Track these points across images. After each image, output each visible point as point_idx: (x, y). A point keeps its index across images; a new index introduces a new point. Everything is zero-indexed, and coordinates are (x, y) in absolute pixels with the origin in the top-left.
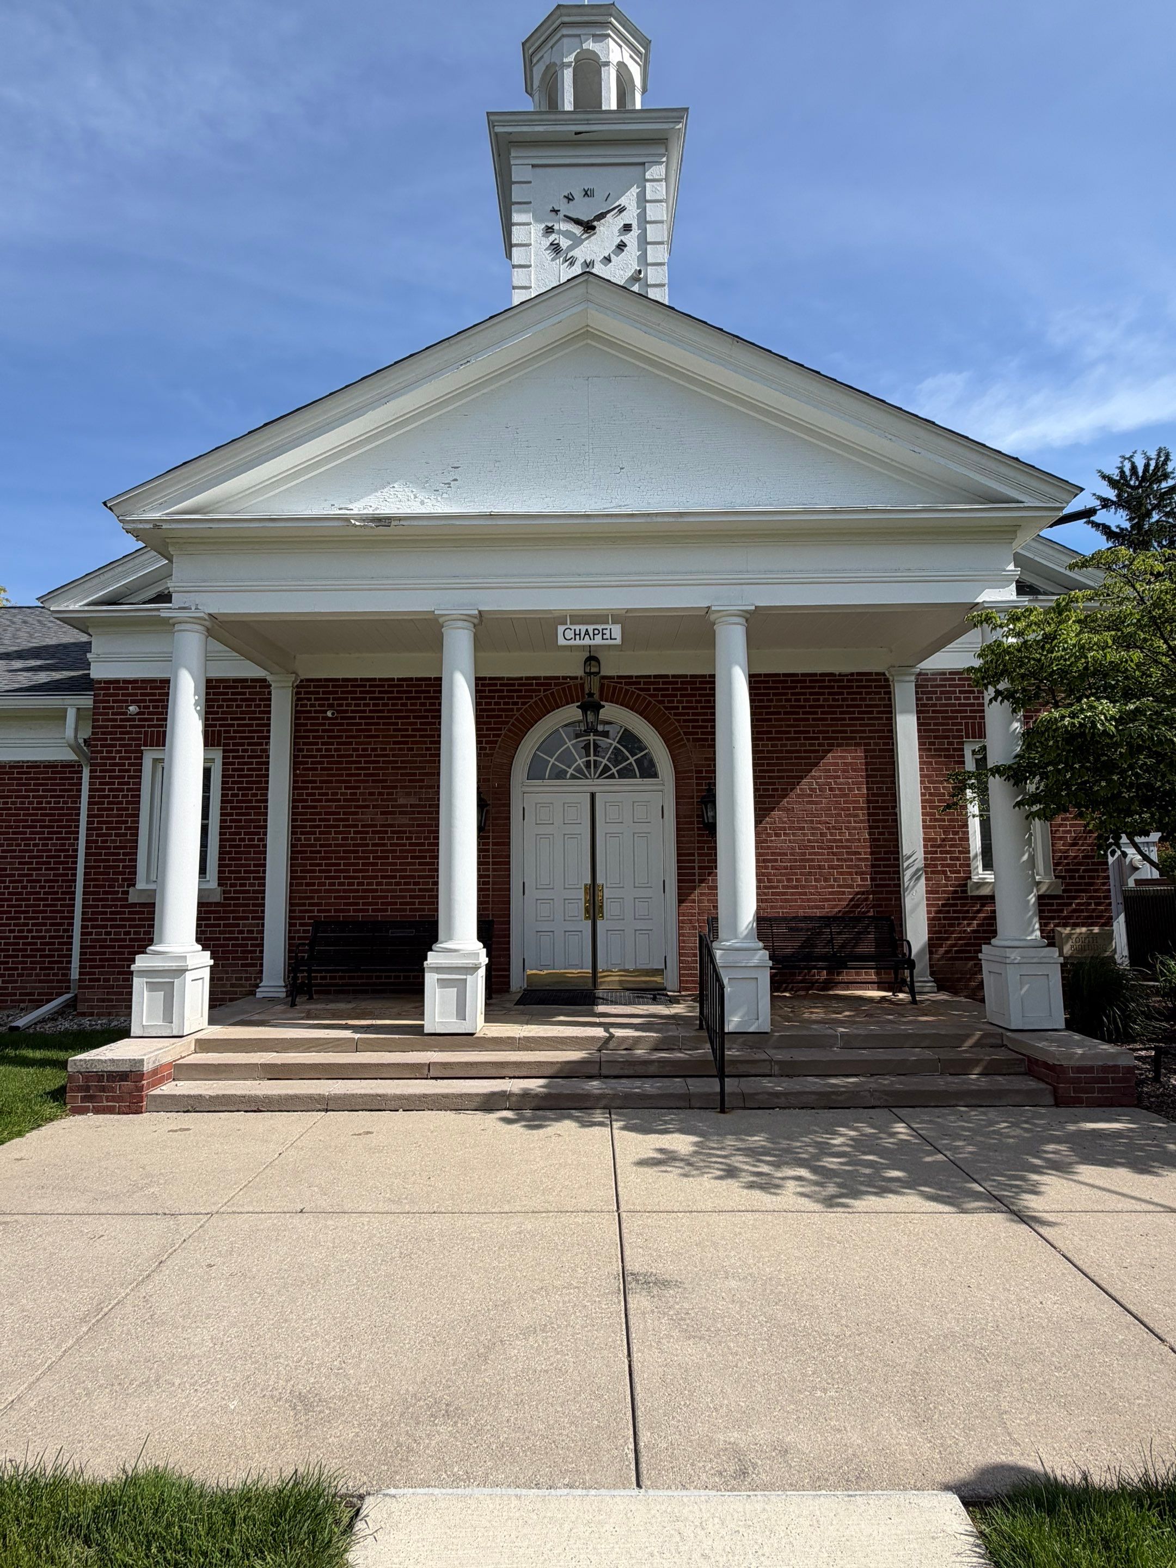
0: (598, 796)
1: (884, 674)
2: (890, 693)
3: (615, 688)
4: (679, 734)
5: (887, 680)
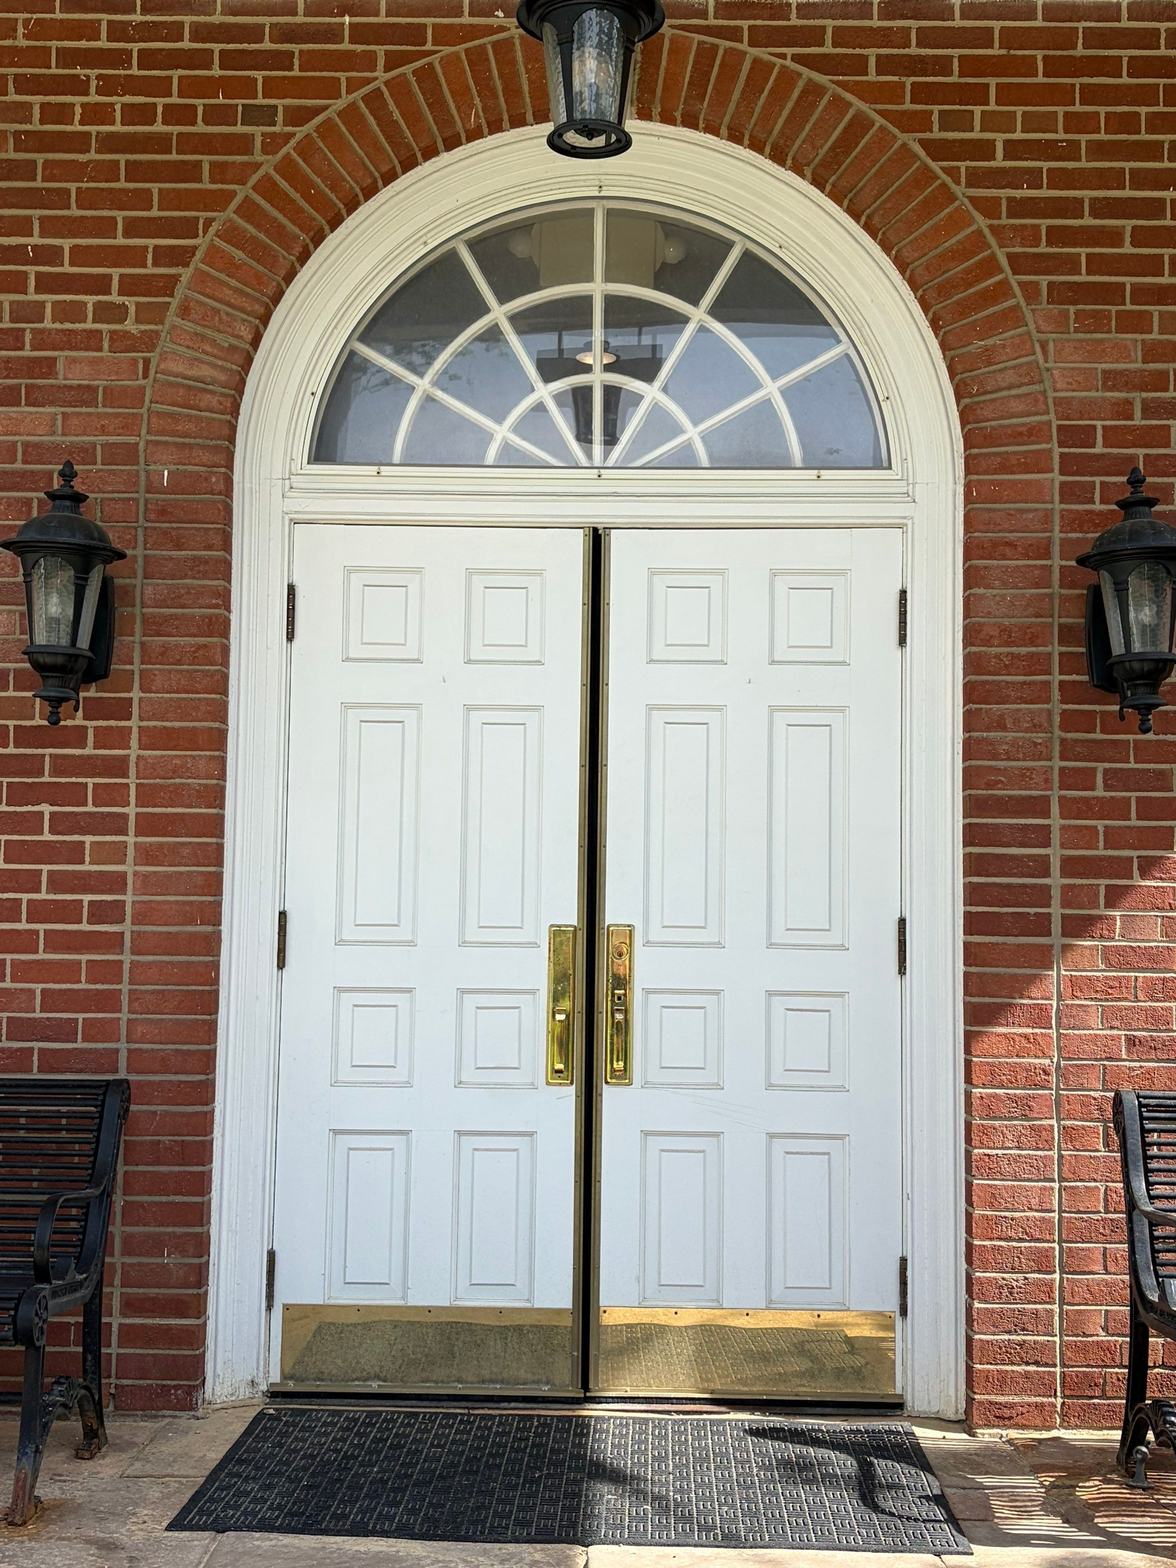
0: (617, 544)
3: (706, 55)
4: (991, 266)
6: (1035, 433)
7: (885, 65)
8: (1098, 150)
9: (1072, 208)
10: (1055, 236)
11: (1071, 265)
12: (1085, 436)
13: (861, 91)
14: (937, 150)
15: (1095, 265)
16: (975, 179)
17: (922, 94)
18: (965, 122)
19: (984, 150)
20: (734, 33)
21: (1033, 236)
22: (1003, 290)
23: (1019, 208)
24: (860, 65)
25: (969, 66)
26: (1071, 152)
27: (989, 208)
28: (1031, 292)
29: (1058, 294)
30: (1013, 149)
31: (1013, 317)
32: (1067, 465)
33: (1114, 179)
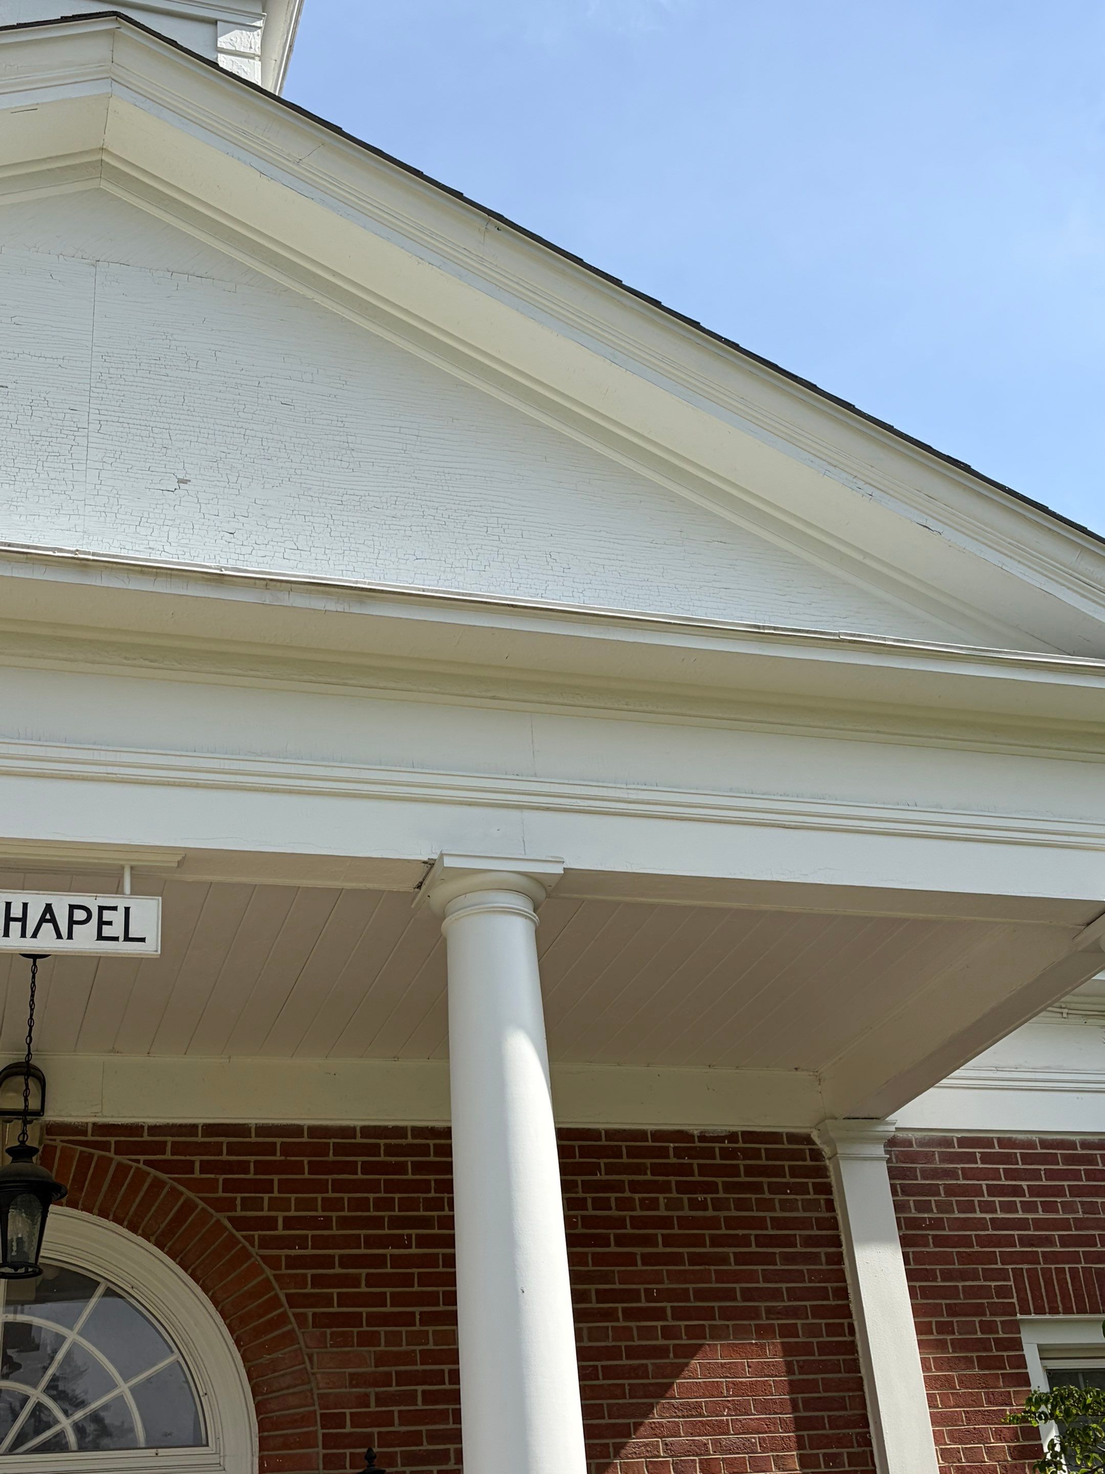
1: (808, 1140)
2: (826, 1189)
3: (85, 1160)
4: (275, 1302)
5: (817, 1155)
6: (306, 1419)
7: (206, 1167)
8: (344, 1223)
9: (327, 1262)
10: (318, 1281)
11: (327, 1300)
12: (339, 1420)
13: (191, 1185)
14: (240, 1223)
15: (344, 1300)
16: (265, 1243)
17: (229, 1186)
18: (256, 1204)
19: (270, 1223)
20: (105, 1146)
21: (301, 1281)
22: (282, 1319)
23: (293, 1263)
24: (188, 1167)
25: (261, 1167)
26: (326, 1224)
27: (273, 1262)
28: (301, 1319)
29: (320, 1321)
30: (289, 1223)
31: (290, 1337)
32: (329, 1441)
33: (354, 1242)
